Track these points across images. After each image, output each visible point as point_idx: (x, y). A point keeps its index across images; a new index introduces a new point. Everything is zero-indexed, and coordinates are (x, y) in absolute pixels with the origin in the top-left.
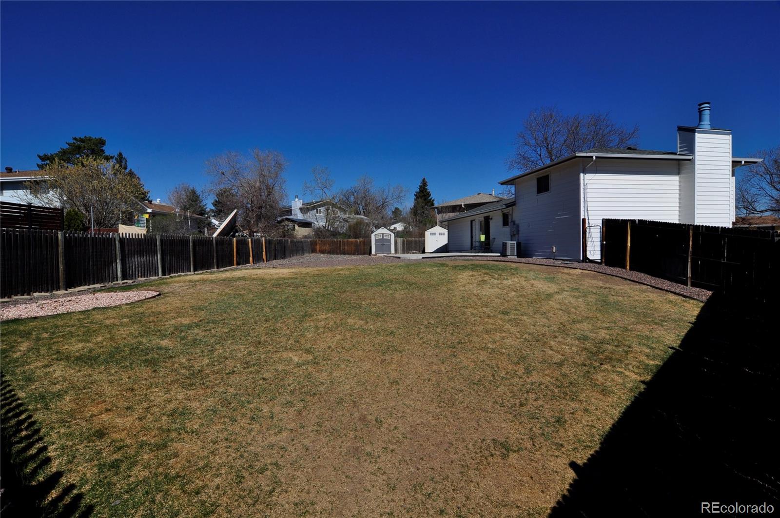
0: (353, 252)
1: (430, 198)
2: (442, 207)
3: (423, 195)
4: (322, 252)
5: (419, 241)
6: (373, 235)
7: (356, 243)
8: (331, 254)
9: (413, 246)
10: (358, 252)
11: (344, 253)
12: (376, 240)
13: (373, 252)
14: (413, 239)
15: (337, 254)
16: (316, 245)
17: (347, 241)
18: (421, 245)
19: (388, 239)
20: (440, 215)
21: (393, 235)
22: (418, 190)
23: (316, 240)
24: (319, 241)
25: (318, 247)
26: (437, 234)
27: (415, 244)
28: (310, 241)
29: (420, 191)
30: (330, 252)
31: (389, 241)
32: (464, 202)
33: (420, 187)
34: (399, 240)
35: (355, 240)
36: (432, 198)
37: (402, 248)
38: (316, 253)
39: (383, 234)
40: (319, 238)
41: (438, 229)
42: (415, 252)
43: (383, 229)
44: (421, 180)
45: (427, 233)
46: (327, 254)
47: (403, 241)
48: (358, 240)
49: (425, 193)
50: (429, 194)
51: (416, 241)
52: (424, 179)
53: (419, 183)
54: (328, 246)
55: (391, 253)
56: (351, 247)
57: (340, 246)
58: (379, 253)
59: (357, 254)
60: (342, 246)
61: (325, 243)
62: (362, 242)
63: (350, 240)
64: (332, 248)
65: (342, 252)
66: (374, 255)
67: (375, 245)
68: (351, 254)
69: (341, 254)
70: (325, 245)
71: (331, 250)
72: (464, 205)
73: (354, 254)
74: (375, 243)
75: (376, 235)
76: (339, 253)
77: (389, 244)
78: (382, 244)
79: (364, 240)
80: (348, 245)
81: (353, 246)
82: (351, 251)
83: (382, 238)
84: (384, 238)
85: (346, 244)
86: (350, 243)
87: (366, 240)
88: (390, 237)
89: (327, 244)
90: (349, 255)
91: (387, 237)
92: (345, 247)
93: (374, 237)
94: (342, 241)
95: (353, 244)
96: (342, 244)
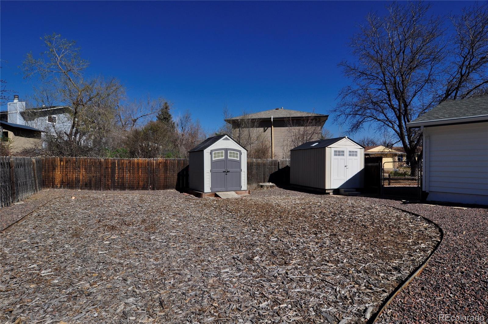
0: (141, 184)
3: (165, 117)
4: (69, 184)
5: (264, 165)
6: (207, 152)
7: (148, 167)
8: (90, 189)
9: (254, 172)
10: (152, 184)
11: (122, 187)
12: (214, 164)
13: (207, 188)
14: (254, 160)
15: (107, 188)
16: (54, 169)
17: (130, 162)
18: (266, 170)
19: (235, 161)
20: (237, 130)
21: (244, 152)
23: (54, 160)
24: (61, 161)
25: (58, 175)
26: (347, 153)
28: (38, 161)
30: (88, 185)
31: (238, 163)
35: (147, 160)
38: (54, 186)
39: (226, 150)
40: (61, 153)
41: (346, 144)
42: (269, 183)
43: (226, 139)
45: (330, 151)
46: (81, 189)
51: (258, 166)
54: (83, 171)
55: (242, 189)
56: (139, 174)
57: (112, 172)
58: (219, 190)
59: (150, 188)
60: (116, 172)
61: (76, 165)
62: (161, 165)
63: (136, 161)
64: (93, 176)
65: (118, 185)
66: (209, 194)
67: (210, 173)
68: (137, 189)
69: (115, 188)
70: (75, 169)
71: (90, 180)
72: (273, 119)
73: (145, 188)
74: (210, 169)
75: (213, 152)
76: (111, 186)
77: (238, 170)
78: (225, 172)
79: (160, 161)
80: (130, 169)
81: (143, 172)
82: (139, 183)
83: (224, 158)
84: (229, 158)
85: (126, 168)
86: (136, 165)
87: (164, 161)
88: (239, 156)
89: (81, 168)
90: (133, 190)
91: (234, 157)
92: (125, 174)
93: (210, 155)
94: (116, 161)
95: (141, 168)
96: (117, 168)
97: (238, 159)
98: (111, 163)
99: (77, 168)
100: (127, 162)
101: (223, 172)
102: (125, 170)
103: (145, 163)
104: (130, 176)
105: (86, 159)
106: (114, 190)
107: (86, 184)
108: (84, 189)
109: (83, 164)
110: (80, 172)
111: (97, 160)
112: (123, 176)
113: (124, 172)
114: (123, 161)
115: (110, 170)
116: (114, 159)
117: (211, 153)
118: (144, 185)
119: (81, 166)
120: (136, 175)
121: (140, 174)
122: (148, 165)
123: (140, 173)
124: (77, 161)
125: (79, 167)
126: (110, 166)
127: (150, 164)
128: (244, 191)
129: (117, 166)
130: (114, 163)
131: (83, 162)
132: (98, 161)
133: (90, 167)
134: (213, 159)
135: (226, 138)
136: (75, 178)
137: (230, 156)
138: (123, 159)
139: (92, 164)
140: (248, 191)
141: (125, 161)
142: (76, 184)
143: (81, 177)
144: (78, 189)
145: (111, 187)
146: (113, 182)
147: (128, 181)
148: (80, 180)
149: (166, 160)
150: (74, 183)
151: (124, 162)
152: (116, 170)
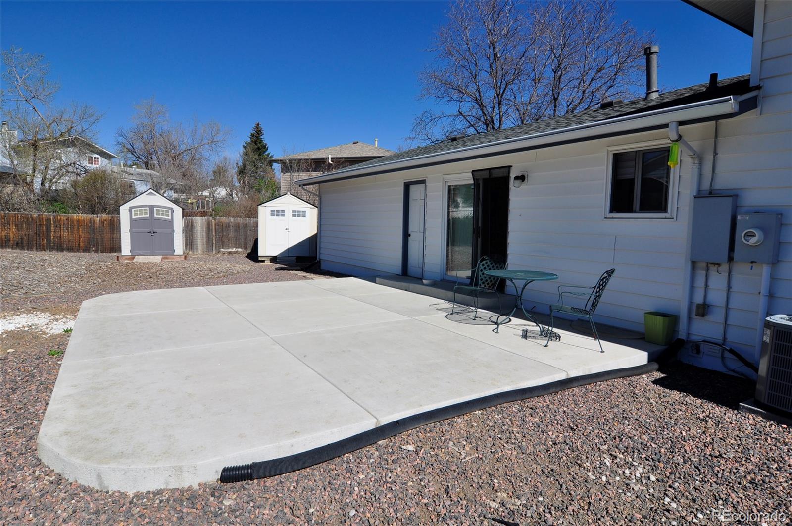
0: (82, 245)
1: (267, 152)
2: (290, 161)
3: (257, 145)
5: (246, 226)
6: (124, 209)
7: (90, 225)
8: (22, 248)
9: (232, 234)
10: (95, 245)
11: (60, 247)
12: (133, 222)
13: (126, 250)
14: (232, 219)
15: (41, 248)
17: (68, 219)
18: (249, 233)
19: (165, 221)
20: (287, 175)
21: (178, 211)
22: (249, 140)
26: (288, 214)
27: (236, 231)
29: (252, 141)
30: (20, 245)
31: (170, 223)
32: (331, 155)
33: (253, 135)
34: (200, 223)
35: (89, 216)
36: (269, 153)
37: (205, 240)
39: (152, 207)
41: (288, 202)
42: (234, 249)
43: (152, 194)
44: (254, 126)
45: (264, 211)
46: (12, 248)
47: (209, 225)
48: (97, 218)
49: (259, 145)
50: (265, 148)
51: (237, 227)
52: (258, 125)
53: (251, 130)
54: (14, 229)
55: (175, 254)
56: (78, 233)
57: (47, 229)
58: (141, 253)
59: (93, 250)
60: (52, 230)
61: (5, 221)
62: (106, 223)
63: (75, 218)
64: (25, 235)
65: (54, 246)
66: (129, 257)
67: (129, 233)
68: (78, 250)
69: (51, 249)
70: (5, 226)
71: (22, 239)
72: (331, 159)
73: (87, 250)
74: (129, 228)
75: (133, 210)
76: (47, 246)
77: (168, 231)
78: (150, 232)
79: (105, 219)
80: (69, 228)
81: (84, 232)
82: (79, 244)
83: (148, 216)
84: (155, 216)
85: (63, 225)
86: (75, 223)
87: (110, 219)
88: (170, 214)
89: (11, 225)
90: (73, 252)
91: (163, 215)
92: (62, 233)
93: (129, 213)
94: (52, 217)
95: (82, 225)
96: (52, 226)
97: (170, 218)
98: (45, 220)
99: (7, 225)
100: (65, 219)
101: (148, 232)
102: (62, 229)
103: (86, 220)
104: (68, 235)
105: (16, 214)
106: (50, 251)
107: (17, 244)
108: (15, 249)
109: (13, 219)
110: (10, 229)
111: (29, 216)
112: (61, 235)
113: (61, 230)
114: (59, 218)
115: (44, 228)
116: (49, 215)
117: (130, 210)
118: (86, 247)
119: (11, 223)
120: (76, 235)
121: (81, 234)
122: (90, 222)
123: (81, 232)
124: (5, 217)
125: (9, 224)
126: (44, 223)
127: (92, 222)
128: (178, 256)
129: (52, 223)
130: (49, 220)
131: (13, 217)
132: (31, 217)
133: (22, 224)
134: (133, 217)
135: (151, 192)
136: (5, 236)
137: (158, 214)
138: (60, 216)
139: (24, 221)
140: (183, 256)
141: (62, 217)
142: (6, 243)
143: (11, 235)
144: (9, 248)
145: (47, 248)
146: (49, 241)
147: (67, 240)
148: (10, 239)
149: (112, 217)
150: (4, 241)
151: (61, 219)
152: (52, 228)
